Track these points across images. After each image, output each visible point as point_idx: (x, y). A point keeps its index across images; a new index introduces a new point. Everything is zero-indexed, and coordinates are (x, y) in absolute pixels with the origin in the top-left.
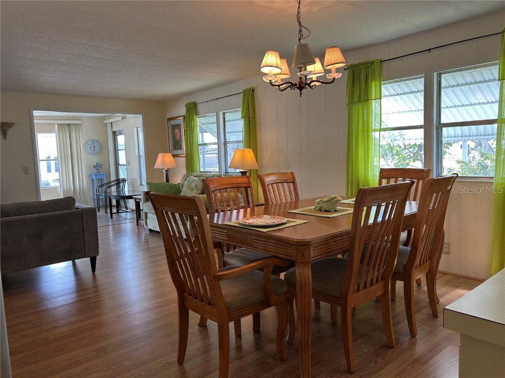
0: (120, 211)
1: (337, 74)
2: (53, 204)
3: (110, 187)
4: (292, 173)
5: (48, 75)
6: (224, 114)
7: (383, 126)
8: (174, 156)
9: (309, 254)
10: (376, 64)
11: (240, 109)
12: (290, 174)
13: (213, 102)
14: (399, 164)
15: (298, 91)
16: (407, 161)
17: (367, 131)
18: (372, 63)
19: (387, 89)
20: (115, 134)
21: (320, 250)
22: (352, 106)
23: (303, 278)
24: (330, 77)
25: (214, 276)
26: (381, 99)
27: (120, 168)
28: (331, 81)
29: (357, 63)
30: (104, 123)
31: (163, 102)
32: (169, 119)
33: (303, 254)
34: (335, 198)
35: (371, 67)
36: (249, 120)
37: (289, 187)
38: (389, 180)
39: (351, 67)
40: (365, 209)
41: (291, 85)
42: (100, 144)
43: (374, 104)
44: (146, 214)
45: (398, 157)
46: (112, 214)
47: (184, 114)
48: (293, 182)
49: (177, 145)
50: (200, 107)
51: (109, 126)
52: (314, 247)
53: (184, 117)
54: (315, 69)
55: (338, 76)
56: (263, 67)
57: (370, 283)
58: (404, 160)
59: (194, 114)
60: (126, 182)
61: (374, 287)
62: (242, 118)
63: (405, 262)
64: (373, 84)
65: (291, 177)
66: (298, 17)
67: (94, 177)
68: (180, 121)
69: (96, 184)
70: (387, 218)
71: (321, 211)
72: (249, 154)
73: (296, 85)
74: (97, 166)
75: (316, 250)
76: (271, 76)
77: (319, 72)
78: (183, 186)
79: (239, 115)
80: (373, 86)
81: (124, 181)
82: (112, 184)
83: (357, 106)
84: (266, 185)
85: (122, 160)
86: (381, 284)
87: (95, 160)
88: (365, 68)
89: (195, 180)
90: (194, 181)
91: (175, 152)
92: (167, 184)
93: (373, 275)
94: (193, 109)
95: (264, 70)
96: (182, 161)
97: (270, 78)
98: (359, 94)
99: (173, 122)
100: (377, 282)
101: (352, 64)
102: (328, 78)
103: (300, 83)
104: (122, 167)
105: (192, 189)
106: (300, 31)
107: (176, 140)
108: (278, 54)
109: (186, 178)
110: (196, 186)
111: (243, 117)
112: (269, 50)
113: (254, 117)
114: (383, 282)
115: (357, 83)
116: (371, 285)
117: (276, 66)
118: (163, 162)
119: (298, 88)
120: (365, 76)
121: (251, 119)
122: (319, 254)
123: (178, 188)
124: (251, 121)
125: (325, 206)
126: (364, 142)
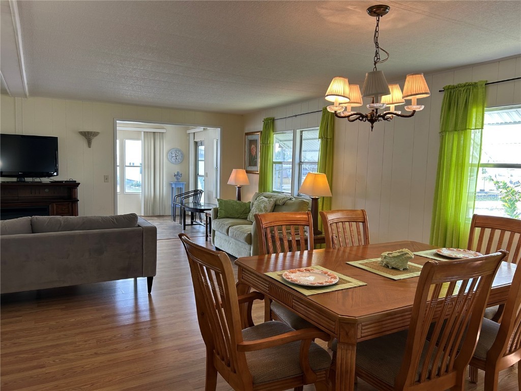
0: (194, 223)
1: (419, 106)
2: (116, 219)
3: (188, 197)
4: (363, 211)
5: (127, 89)
6: (301, 132)
7: (483, 161)
8: (247, 172)
9: (356, 334)
10: (479, 87)
11: (319, 128)
12: (360, 212)
13: (290, 119)
14: (506, 198)
15: (368, 124)
16: (517, 196)
17: (461, 166)
18: (475, 85)
19: (492, 117)
20: (196, 144)
21: (372, 329)
22: (446, 135)
23: (345, 363)
24: (409, 109)
25: (238, 345)
26: (482, 128)
27: (199, 179)
28: (410, 114)
29: (456, 84)
30: (188, 133)
31: (242, 115)
32: (247, 134)
33: (347, 334)
34: (406, 254)
35: (473, 89)
36: (327, 141)
37: (358, 228)
38: (484, 230)
39: (449, 89)
40: (432, 287)
41: (360, 117)
42: (182, 154)
43: (474, 135)
44: (214, 231)
45: (506, 191)
46: (185, 225)
47: (262, 130)
48: (364, 222)
49: (252, 162)
50: (278, 123)
51: (192, 136)
52: (362, 326)
53: (261, 132)
54: (393, 97)
55: (419, 108)
56: (327, 95)
57: (436, 373)
58: (513, 195)
59: (271, 130)
60: (203, 193)
61: (441, 378)
62: (319, 138)
63: (489, 347)
64: (474, 110)
65: (361, 216)
66: (376, 37)
67: (173, 186)
68: (258, 137)
69: (176, 193)
70: (466, 291)
71: (388, 267)
72: (323, 180)
73: (366, 116)
74: (177, 175)
75: (364, 329)
76: (337, 107)
77: (398, 101)
78: (253, 204)
79: (316, 134)
80: (474, 113)
81: (201, 192)
82: (190, 194)
83: (451, 136)
84: (329, 225)
85: (201, 171)
86: (452, 375)
87: (176, 169)
88: (465, 91)
89: (265, 202)
90: (263, 201)
91: (250, 169)
92: (238, 202)
93: (442, 363)
94: (270, 125)
95: (328, 98)
96: (256, 178)
97: (336, 109)
98: (456, 121)
99: (250, 137)
100: (447, 371)
101: (449, 86)
102: (407, 110)
103: (371, 115)
104: (201, 178)
105: (261, 211)
106: (377, 53)
107: (252, 156)
108: (347, 80)
109: (257, 196)
110: (265, 207)
111: (321, 137)
112: (337, 76)
113: (333, 138)
114: (455, 373)
115: (454, 109)
116: (438, 375)
117: (342, 95)
118: (236, 179)
119: (369, 121)
120: (465, 101)
121: (329, 140)
122: (369, 333)
123: (248, 207)
124: (329, 142)
125: (393, 263)
126: (457, 178)
